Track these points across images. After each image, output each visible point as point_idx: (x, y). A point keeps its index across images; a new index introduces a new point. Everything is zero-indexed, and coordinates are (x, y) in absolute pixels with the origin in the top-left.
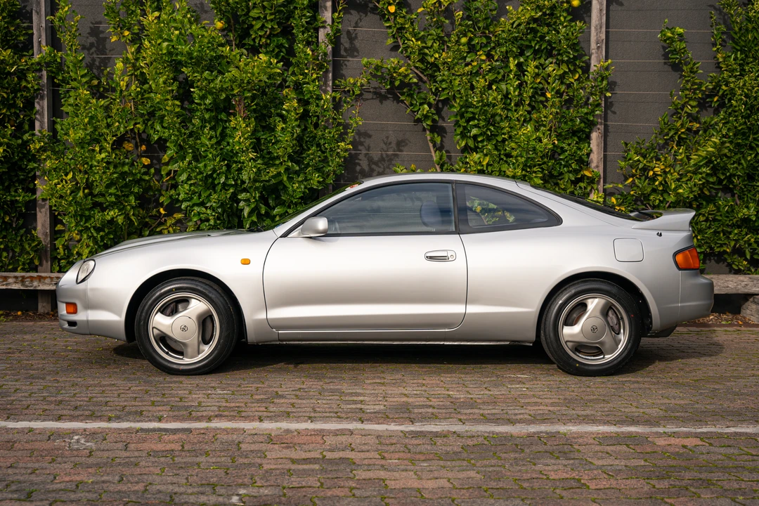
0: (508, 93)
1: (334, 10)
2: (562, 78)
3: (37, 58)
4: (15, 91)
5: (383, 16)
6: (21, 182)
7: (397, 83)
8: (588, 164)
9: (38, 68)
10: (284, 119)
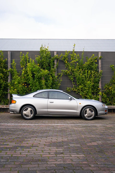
0: (85, 76)
1: (57, 62)
2: (94, 73)
3: (9, 70)
4: (5, 75)
5: (65, 63)
6: (5, 90)
7: (67, 74)
8: (99, 87)
9: (9, 72)
10: (50, 80)
